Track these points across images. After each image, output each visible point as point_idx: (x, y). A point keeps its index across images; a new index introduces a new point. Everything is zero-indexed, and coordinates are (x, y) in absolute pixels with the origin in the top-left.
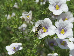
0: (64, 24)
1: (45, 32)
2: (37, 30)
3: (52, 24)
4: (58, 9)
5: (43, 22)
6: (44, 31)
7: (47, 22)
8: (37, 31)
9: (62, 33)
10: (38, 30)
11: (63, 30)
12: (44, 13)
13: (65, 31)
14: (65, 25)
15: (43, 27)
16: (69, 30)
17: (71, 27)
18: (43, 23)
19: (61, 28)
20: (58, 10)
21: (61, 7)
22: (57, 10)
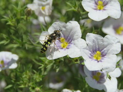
0: (103, 42)
1: (64, 47)
2: (48, 41)
3: (80, 35)
4: (102, 8)
5: (65, 27)
6: (62, 45)
7: (71, 30)
8: (46, 43)
9: (95, 58)
10: (50, 41)
11: (98, 52)
12: (73, 9)
13: (103, 55)
14: (105, 43)
15: (62, 38)
16: (111, 55)
17: (117, 51)
18: (64, 29)
19: (95, 47)
20: (100, 10)
21: (108, 7)
22: (98, 11)
